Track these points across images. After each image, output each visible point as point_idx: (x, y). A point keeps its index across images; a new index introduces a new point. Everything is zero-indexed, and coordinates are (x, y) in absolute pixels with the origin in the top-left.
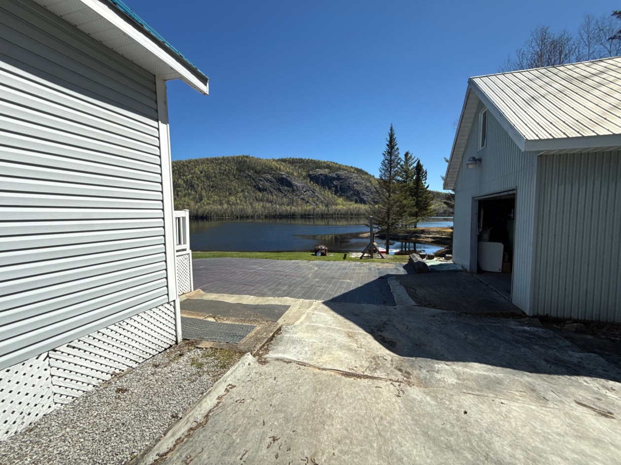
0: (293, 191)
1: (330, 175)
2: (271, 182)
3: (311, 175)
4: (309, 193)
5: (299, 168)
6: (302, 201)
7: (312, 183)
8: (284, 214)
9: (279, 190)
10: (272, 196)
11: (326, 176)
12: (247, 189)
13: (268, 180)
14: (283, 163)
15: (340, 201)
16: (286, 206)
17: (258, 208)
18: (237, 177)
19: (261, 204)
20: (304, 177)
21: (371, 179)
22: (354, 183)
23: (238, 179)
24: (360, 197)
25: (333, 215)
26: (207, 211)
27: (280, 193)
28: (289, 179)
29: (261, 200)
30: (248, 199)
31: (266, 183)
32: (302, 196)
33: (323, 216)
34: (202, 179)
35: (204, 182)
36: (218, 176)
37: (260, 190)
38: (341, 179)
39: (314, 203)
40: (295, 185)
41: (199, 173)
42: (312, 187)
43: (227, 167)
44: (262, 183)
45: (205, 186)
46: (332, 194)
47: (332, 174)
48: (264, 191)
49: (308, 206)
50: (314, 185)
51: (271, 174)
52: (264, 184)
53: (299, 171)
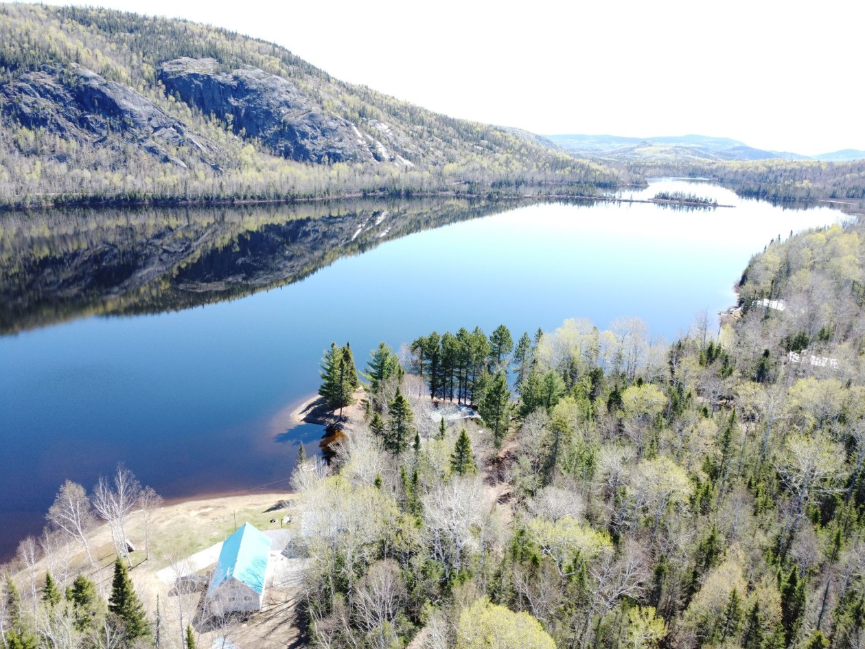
0: (125, 126)
1: (220, 78)
2: (56, 98)
3: (166, 74)
4: (169, 133)
5: (132, 49)
6: (150, 155)
7: (171, 98)
8: (108, 195)
9: (82, 122)
10: (66, 139)
11: (208, 80)
13: (48, 91)
14: (81, 27)
15: (249, 151)
16: (109, 174)
17: (31, 180)
19: (38, 165)
20: (148, 80)
21: (321, 93)
22: (281, 104)
24: (296, 142)
25: (233, 200)
27: (86, 131)
28: (108, 92)
29: (35, 152)
31: (43, 102)
32: (150, 143)
33: (209, 203)
37: (29, 121)
38: (248, 91)
39: (183, 160)
40: (127, 112)
42: (173, 114)
44: (29, 99)
46: (226, 130)
47: (224, 74)
48: (38, 126)
49: (168, 171)
50: (178, 104)
51: (52, 73)
52: (35, 102)
53: (131, 60)
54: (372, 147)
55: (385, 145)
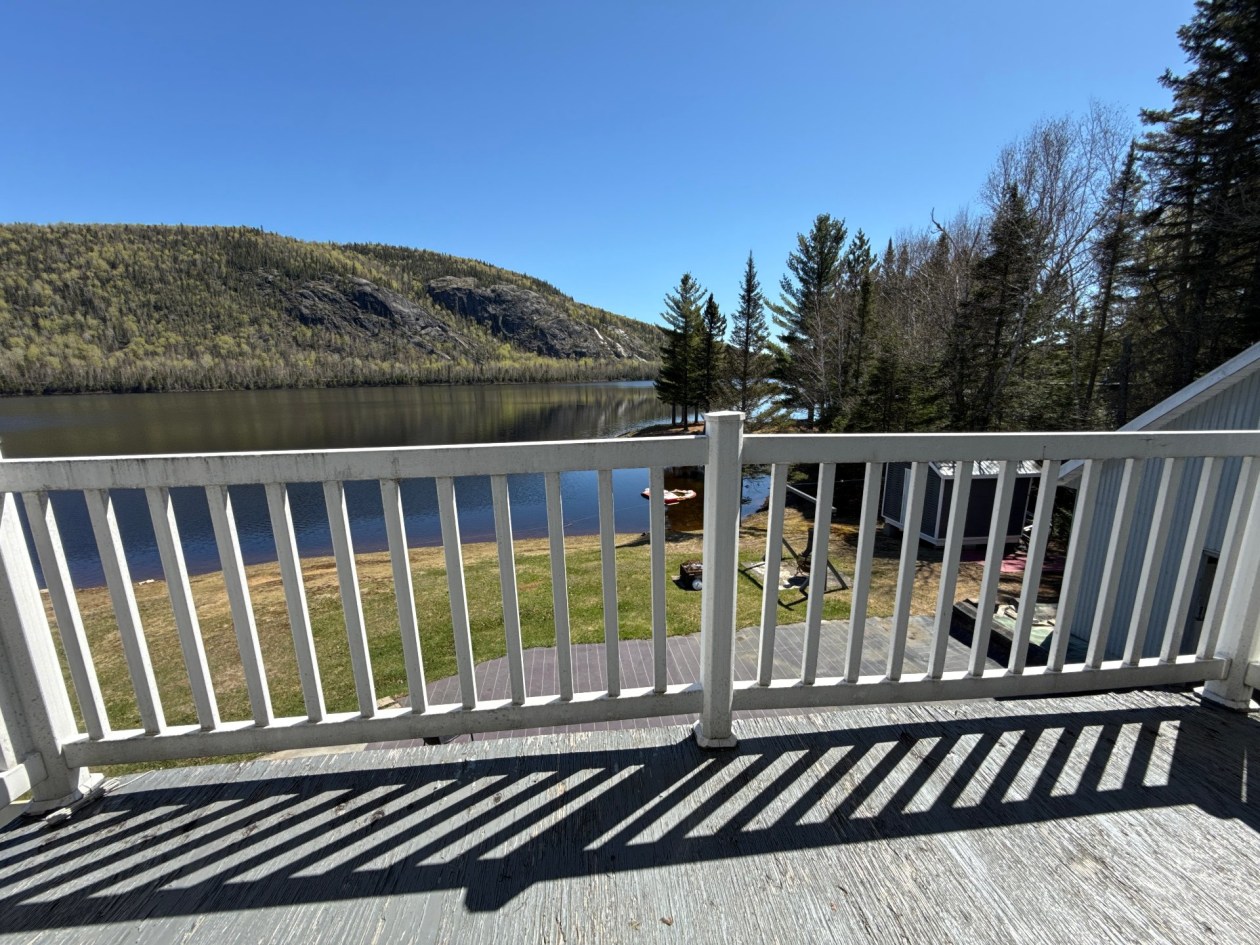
0: (394, 325)
1: (480, 291)
2: (334, 301)
3: (434, 289)
4: (434, 331)
5: (403, 271)
6: (417, 348)
7: (437, 307)
8: (377, 378)
9: (356, 320)
10: (341, 336)
11: (470, 293)
12: (269, 317)
13: (325, 296)
14: (360, 256)
15: (506, 349)
16: (379, 362)
17: (305, 366)
18: (231, 283)
19: (313, 355)
20: (417, 293)
21: (567, 304)
22: (533, 312)
23: (236, 290)
24: (547, 343)
25: (492, 381)
26: (150, 374)
27: (360, 329)
28: (380, 296)
29: (312, 347)
30: (272, 342)
31: (320, 305)
32: (417, 339)
33: (470, 383)
34: (120, 283)
35: (126, 293)
36: (171, 278)
37: (304, 320)
38: (504, 302)
39: (448, 354)
40: (396, 312)
41: (104, 265)
42: (439, 317)
43: (197, 256)
44: (308, 302)
45: (133, 305)
46: (486, 334)
47: (484, 289)
48: (315, 324)
49: (433, 360)
50: (444, 312)
51: (330, 281)
52: (314, 305)
53: (403, 277)
54: (613, 346)
55: (623, 346)
